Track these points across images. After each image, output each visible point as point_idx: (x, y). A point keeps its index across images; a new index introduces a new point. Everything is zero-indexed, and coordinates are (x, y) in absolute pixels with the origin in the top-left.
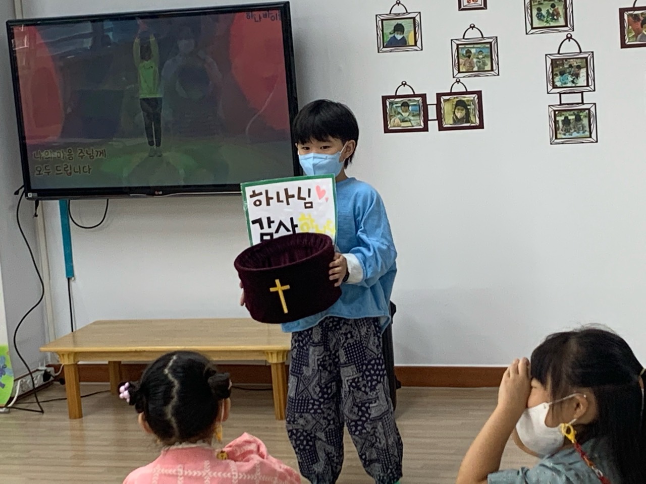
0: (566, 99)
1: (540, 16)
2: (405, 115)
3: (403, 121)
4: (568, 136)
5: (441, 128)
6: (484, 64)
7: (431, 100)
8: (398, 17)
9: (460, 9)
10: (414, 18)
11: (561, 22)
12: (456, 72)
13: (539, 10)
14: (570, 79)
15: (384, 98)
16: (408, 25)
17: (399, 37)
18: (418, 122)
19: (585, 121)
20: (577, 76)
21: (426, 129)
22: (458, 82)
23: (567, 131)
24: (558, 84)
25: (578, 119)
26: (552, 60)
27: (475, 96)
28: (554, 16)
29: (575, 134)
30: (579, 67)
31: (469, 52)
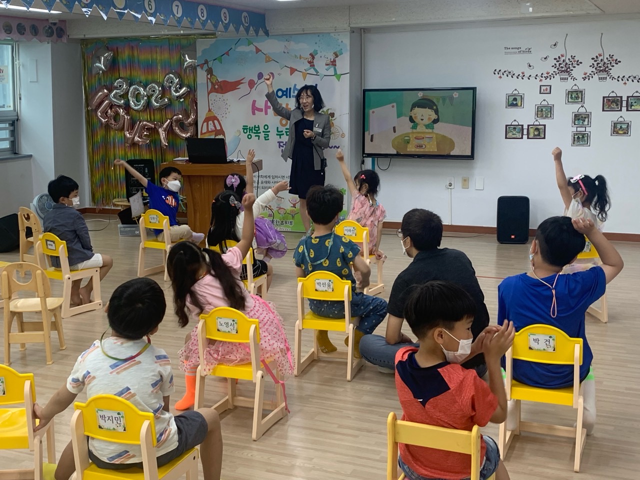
0: (579, 129)
1: (572, 98)
2: (514, 132)
3: (513, 134)
4: (578, 143)
5: (528, 138)
6: (548, 115)
7: (525, 127)
8: (515, 95)
9: (540, 93)
10: (521, 96)
11: (580, 100)
12: (536, 117)
13: (572, 95)
14: (581, 122)
15: (506, 126)
16: (519, 98)
17: (515, 103)
18: (520, 135)
19: (586, 138)
20: (584, 121)
21: (522, 138)
22: (537, 121)
23: (579, 141)
24: (577, 123)
25: (583, 137)
26: (575, 115)
27: (543, 127)
28: (577, 98)
29: (581, 143)
30: (585, 118)
31: (542, 110)
